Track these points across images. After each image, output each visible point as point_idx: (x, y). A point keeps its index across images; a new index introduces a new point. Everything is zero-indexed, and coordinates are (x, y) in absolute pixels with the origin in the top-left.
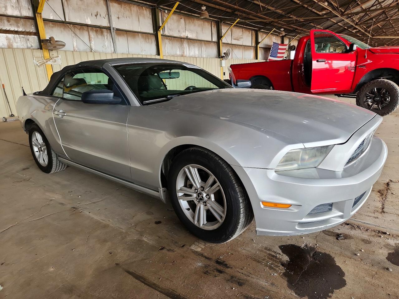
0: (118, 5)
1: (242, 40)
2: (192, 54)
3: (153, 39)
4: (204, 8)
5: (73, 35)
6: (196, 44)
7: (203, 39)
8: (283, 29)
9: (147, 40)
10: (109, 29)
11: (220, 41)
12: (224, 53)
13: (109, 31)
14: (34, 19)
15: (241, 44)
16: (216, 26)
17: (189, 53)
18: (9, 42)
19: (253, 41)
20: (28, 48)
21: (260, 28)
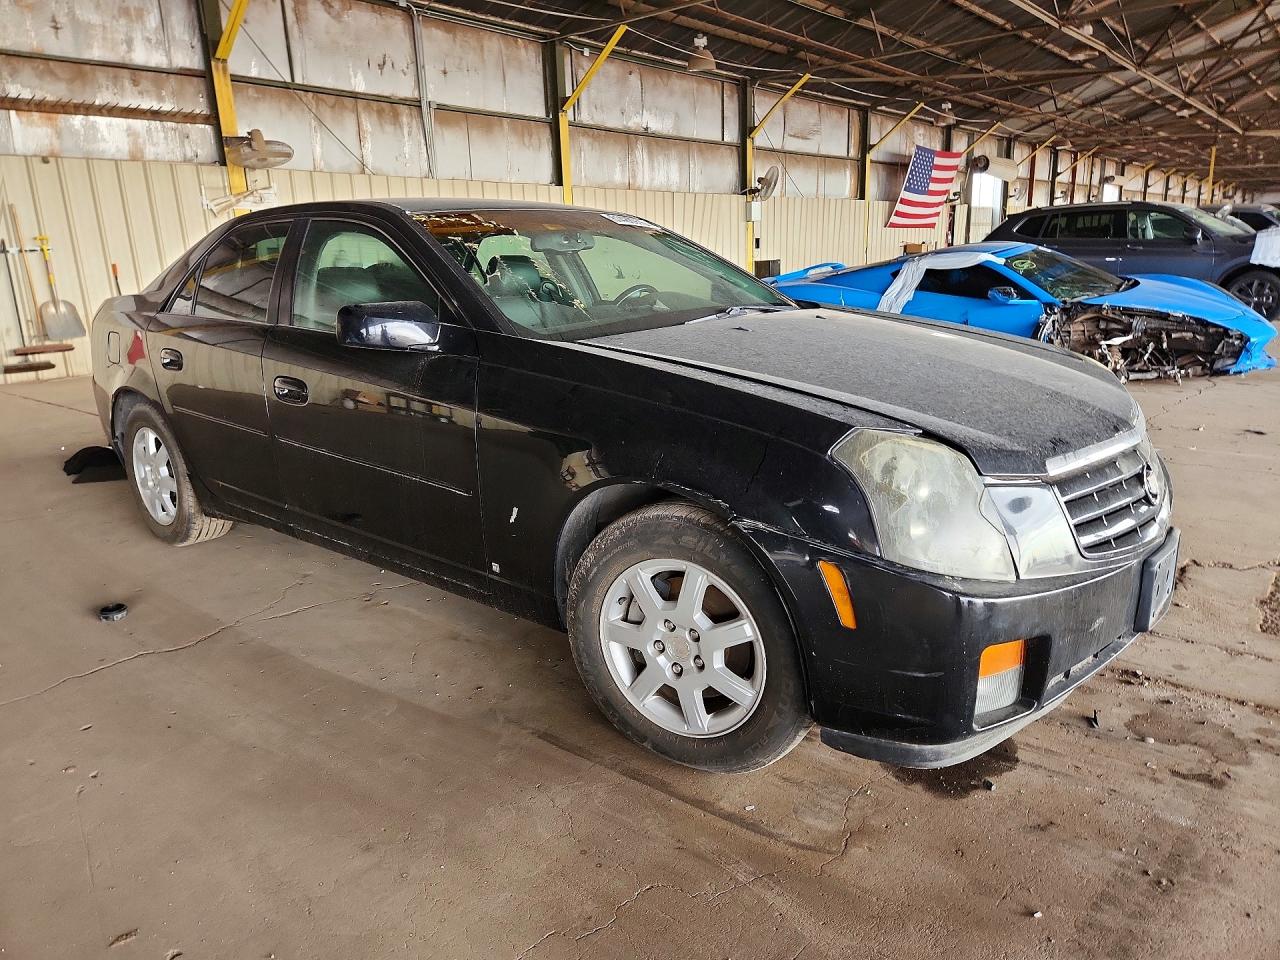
0: (446, 35)
1: (817, 138)
2: (659, 180)
3: (545, 135)
4: (701, 42)
5: (314, 123)
6: (673, 153)
7: (695, 137)
8: (950, 106)
9: (526, 139)
10: (416, 104)
11: (749, 141)
12: (760, 181)
13: (415, 111)
14: (206, 76)
15: (814, 151)
16: (736, 96)
17: (652, 180)
18: (135, 143)
19: (852, 141)
20: (186, 161)
21: (876, 102)
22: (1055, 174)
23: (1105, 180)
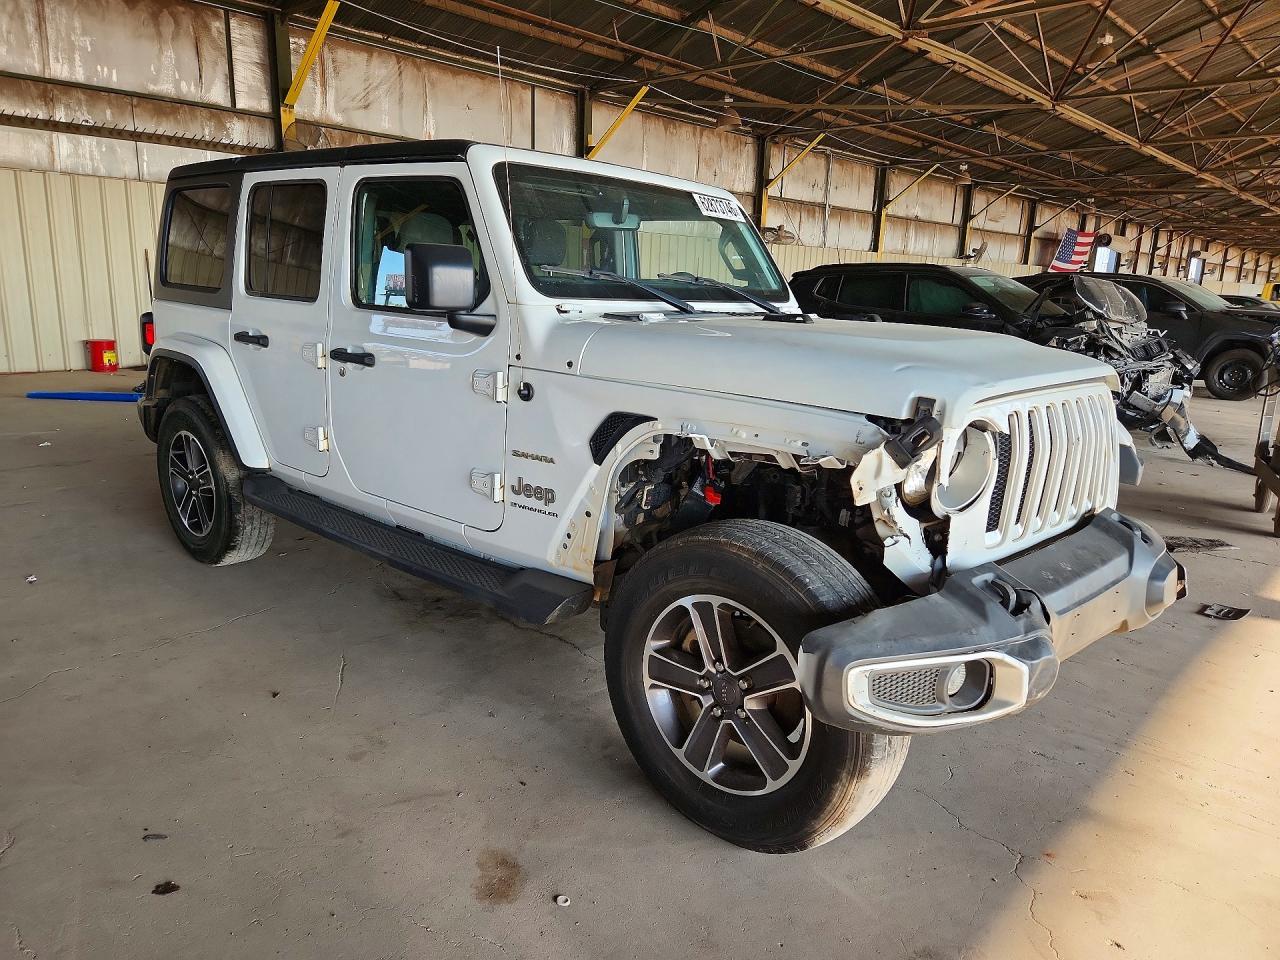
0: (840, 166)
1: (1004, 221)
2: (919, 248)
3: (871, 221)
4: (963, 167)
6: (927, 231)
7: (938, 221)
8: (1093, 200)
9: (863, 224)
10: (823, 206)
11: (968, 224)
12: (974, 251)
13: (822, 210)
15: (1000, 230)
16: (963, 196)
17: (915, 246)
19: (1023, 222)
22: (1155, 248)
23: (1193, 254)
